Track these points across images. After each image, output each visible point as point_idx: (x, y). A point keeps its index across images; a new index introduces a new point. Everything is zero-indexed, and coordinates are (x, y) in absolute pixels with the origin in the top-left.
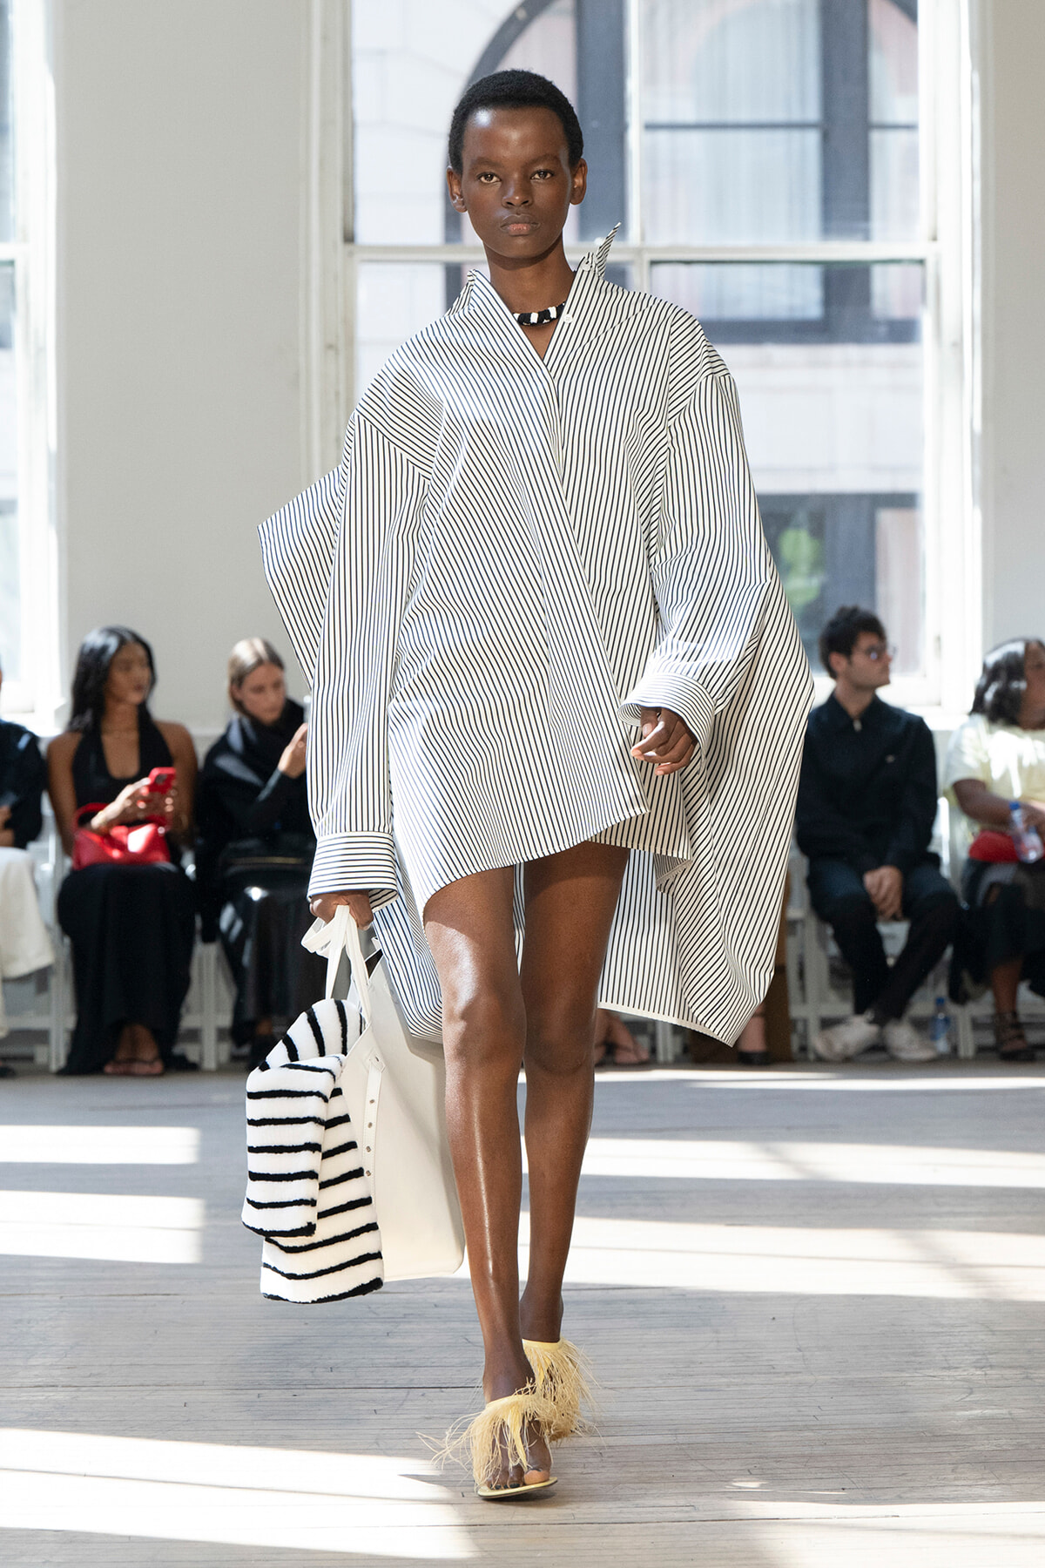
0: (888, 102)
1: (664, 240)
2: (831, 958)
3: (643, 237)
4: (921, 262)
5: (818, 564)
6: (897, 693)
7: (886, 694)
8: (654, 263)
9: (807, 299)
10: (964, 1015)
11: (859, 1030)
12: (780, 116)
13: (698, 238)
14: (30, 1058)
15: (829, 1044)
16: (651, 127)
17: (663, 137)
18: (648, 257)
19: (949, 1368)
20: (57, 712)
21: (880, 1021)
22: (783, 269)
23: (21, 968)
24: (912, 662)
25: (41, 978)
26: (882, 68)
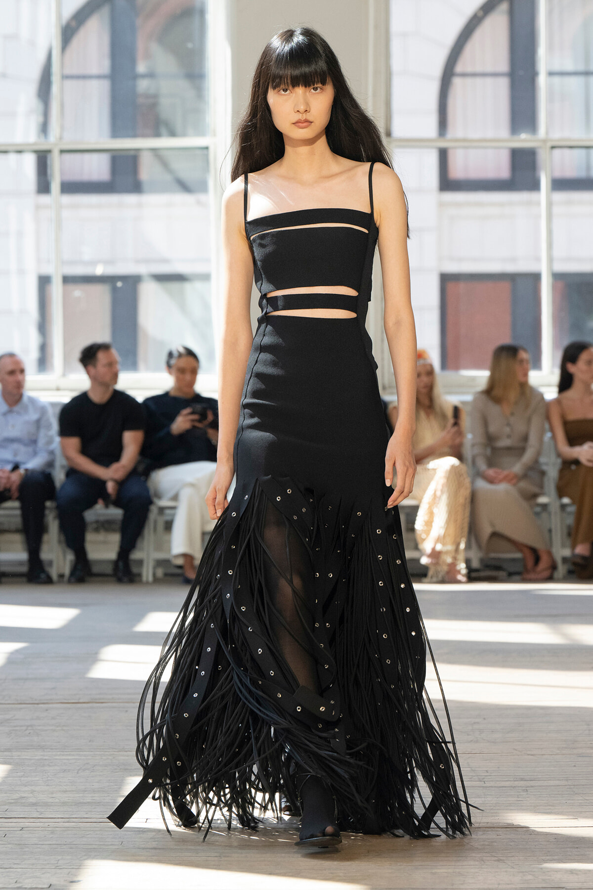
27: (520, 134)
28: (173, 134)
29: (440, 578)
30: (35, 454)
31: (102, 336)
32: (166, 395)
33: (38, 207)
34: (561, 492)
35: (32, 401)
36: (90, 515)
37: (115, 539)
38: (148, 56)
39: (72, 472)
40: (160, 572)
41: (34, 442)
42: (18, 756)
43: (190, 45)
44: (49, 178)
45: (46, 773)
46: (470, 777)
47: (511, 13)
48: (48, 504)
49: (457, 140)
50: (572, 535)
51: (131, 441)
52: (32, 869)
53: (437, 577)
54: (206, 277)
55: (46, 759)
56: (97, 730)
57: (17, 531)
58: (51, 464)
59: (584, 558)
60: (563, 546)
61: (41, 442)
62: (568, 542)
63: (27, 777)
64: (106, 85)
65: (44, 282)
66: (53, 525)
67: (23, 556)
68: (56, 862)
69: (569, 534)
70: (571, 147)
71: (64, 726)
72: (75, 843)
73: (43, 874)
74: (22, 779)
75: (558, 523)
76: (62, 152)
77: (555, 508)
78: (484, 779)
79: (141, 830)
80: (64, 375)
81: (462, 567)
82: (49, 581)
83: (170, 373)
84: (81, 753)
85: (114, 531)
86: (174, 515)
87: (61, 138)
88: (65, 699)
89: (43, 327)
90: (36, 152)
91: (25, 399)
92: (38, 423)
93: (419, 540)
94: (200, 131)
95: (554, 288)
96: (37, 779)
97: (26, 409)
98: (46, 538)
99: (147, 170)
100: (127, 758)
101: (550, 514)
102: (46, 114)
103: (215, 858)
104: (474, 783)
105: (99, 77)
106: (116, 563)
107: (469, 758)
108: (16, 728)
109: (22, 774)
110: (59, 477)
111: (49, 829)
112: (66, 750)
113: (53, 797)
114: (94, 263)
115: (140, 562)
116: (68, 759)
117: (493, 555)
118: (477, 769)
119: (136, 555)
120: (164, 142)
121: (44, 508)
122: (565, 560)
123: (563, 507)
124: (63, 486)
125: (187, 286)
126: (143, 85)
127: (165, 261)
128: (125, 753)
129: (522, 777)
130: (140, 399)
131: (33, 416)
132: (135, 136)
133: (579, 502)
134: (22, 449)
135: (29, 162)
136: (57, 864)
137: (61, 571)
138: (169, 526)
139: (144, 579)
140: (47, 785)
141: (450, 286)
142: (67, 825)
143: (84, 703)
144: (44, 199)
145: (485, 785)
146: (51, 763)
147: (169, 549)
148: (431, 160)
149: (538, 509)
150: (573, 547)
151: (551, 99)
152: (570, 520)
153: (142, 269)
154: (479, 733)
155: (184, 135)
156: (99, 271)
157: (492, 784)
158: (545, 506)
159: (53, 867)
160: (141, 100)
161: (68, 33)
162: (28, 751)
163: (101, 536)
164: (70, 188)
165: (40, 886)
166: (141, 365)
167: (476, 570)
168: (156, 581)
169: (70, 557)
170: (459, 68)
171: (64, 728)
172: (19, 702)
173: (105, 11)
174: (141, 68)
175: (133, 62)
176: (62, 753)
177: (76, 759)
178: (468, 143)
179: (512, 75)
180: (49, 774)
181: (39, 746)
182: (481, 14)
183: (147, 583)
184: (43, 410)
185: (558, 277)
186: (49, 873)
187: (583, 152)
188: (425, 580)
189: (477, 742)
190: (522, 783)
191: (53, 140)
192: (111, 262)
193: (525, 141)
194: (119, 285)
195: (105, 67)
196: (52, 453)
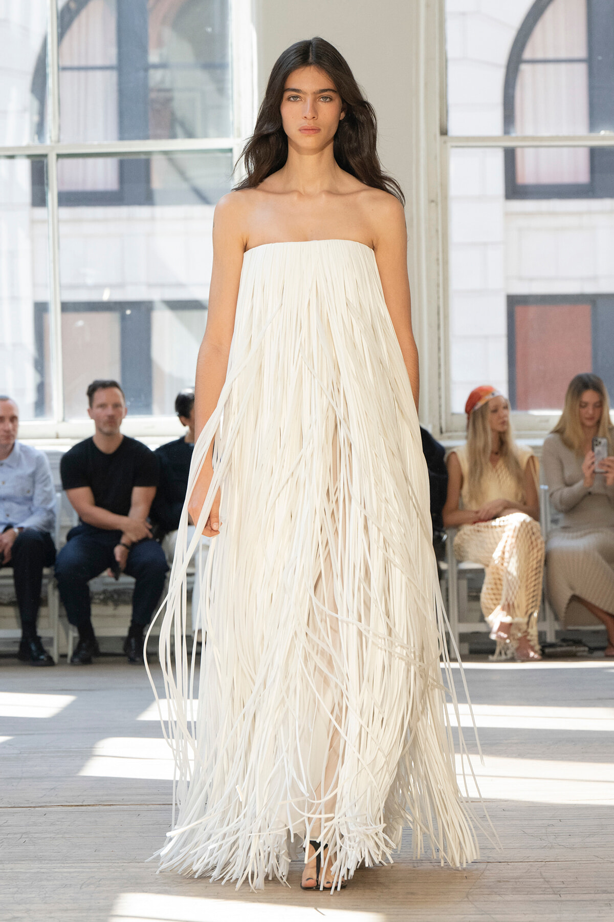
27: (599, 132)
28: (190, 135)
29: (509, 656)
30: (31, 513)
31: (110, 373)
32: (180, 443)
33: (33, 222)
35: (25, 450)
36: (97, 585)
37: (127, 611)
38: (160, 44)
42: (11, 869)
43: (209, 30)
44: (46, 188)
45: (43, 888)
46: (544, 889)
48: (46, 571)
49: (525, 138)
51: (141, 497)
53: (506, 654)
55: (43, 873)
56: (104, 837)
57: (10, 604)
58: (50, 524)
61: (38, 500)
63: (22, 894)
64: (113, 76)
65: (41, 309)
67: (17, 633)
71: (65, 833)
74: (16, 896)
76: (59, 156)
78: (558, 891)
81: (535, 641)
82: (50, 663)
84: (85, 865)
85: (125, 603)
87: (59, 141)
88: (67, 802)
89: (40, 364)
90: (29, 156)
91: (17, 448)
93: (484, 611)
94: (223, 131)
96: (33, 896)
97: (19, 461)
98: (43, 611)
99: (161, 176)
100: (138, 870)
102: (42, 112)
104: (548, 896)
105: (105, 68)
106: (127, 641)
107: (541, 867)
108: (8, 836)
109: (16, 889)
110: (60, 539)
112: (67, 862)
114: (99, 287)
116: (70, 873)
117: (570, 628)
118: (551, 880)
120: (180, 144)
121: (40, 576)
124: (63, 549)
126: (156, 77)
127: (180, 285)
128: (137, 864)
129: (604, 889)
130: (153, 448)
131: (28, 470)
132: (147, 137)
134: (15, 507)
135: (23, 168)
137: (63, 651)
140: (45, 903)
141: (519, 310)
143: (89, 805)
144: (40, 212)
145: (560, 899)
146: (50, 876)
148: (497, 161)
153: (155, 295)
154: (554, 837)
155: (206, 136)
156: (106, 296)
157: (569, 897)
160: (153, 95)
161: (66, 18)
162: (23, 862)
163: (109, 610)
164: (69, 199)
166: (155, 407)
167: (552, 645)
169: (74, 633)
170: (527, 54)
171: (67, 836)
172: (13, 805)
174: (154, 57)
175: (145, 51)
176: (63, 865)
177: (79, 872)
178: (539, 142)
179: (590, 61)
180: (47, 889)
181: (36, 857)
184: (39, 462)
188: (491, 657)
189: (552, 847)
190: (604, 896)
191: (49, 145)
192: (121, 286)
193: (603, 138)
194: (128, 312)
195: (111, 56)
196: (51, 511)
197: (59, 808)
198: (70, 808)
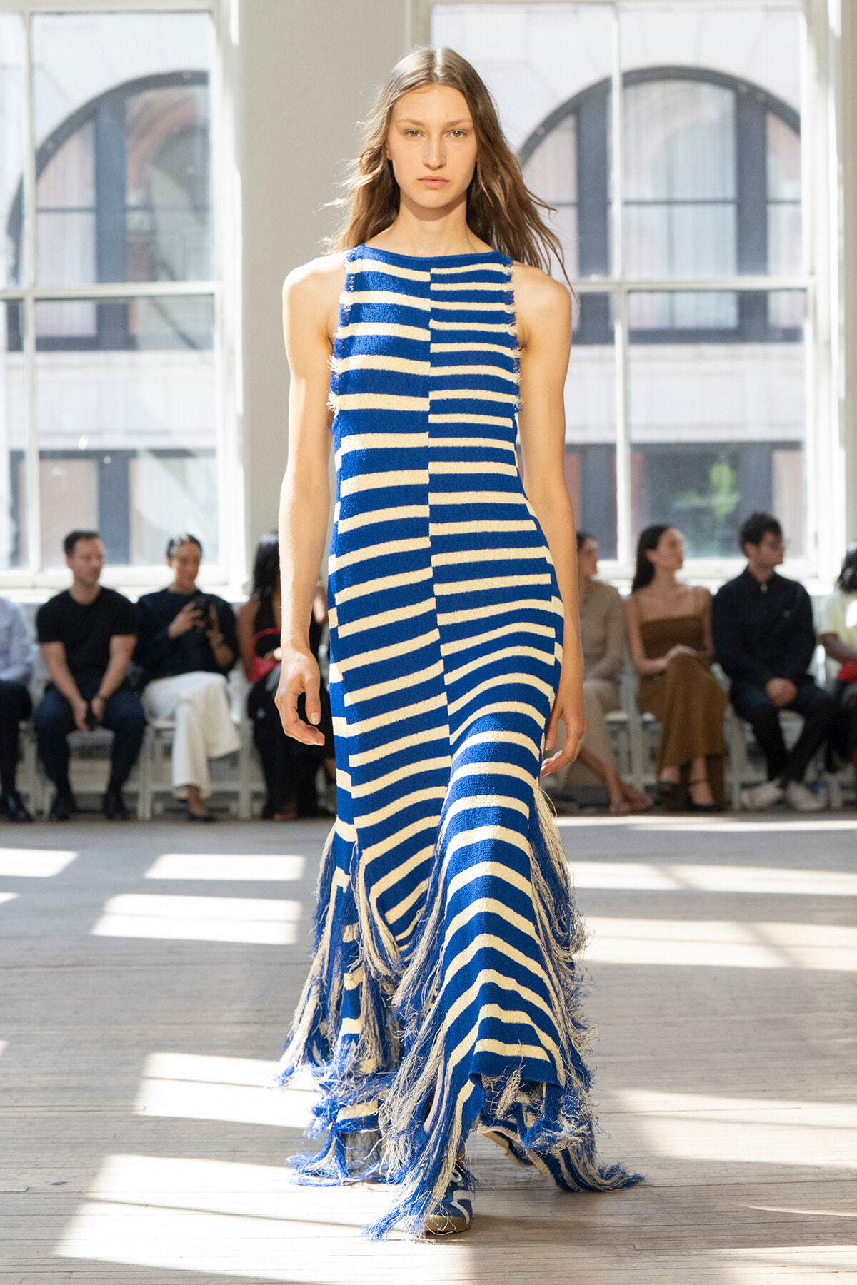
0: (780, 186)
1: (634, 277)
2: (748, 745)
3: (623, 273)
4: (804, 290)
5: (735, 487)
6: (788, 569)
7: (782, 570)
8: (630, 292)
9: (728, 315)
10: (834, 780)
11: (769, 792)
12: (709, 195)
13: (657, 274)
14: (226, 810)
15: (752, 799)
16: (627, 203)
17: (633, 210)
18: (626, 287)
19: (831, 1011)
20: (244, 586)
21: (783, 786)
22: (711, 296)
23: (220, 751)
24: (799, 551)
25: (232, 758)
26: (776, 164)
27: (590, 275)
28: (172, 277)
30: (8, 665)
31: (88, 523)
32: (164, 593)
33: (9, 368)
34: (642, 706)
36: (74, 739)
38: (141, 183)
39: (51, 687)
40: (159, 808)
41: (6, 653)
43: (190, 171)
44: (21, 332)
47: (579, 131)
48: (23, 725)
50: (657, 758)
51: (121, 648)
52: (6, 1168)
54: (211, 453)
56: (84, 999)
58: (27, 677)
59: (672, 785)
60: (646, 771)
61: (15, 653)
62: (653, 767)
64: (88, 220)
65: (16, 458)
66: (29, 750)
68: (35, 1160)
69: (653, 757)
70: (652, 291)
71: (44, 994)
72: (56, 1136)
73: (19, 1174)
75: (639, 744)
76: (37, 300)
77: (635, 726)
79: (138, 1119)
80: (42, 570)
83: (170, 565)
84: (65, 1027)
85: (102, 757)
86: (172, 739)
87: (35, 284)
88: (45, 962)
89: (16, 511)
90: (5, 300)
92: (9, 630)
94: (204, 275)
95: (632, 461)
98: (21, 767)
99: (143, 322)
101: (629, 734)
102: (17, 254)
103: (230, 1153)
105: (81, 210)
106: (105, 798)
110: (36, 692)
111: (27, 1120)
112: (46, 1024)
113: (31, 1081)
114: (77, 435)
115: (135, 796)
116: (49, 1035)
119: (130, 787)
120: (162, 288)
121: (16, 731)
122: (648, 788)
123: (645, 725)
124: (42, 705)
125: (189, 463)
126: (135, 220)
127: (166, 433)
130: (134, 599)
132: (124, 280)
133: (666, 718)
136: (36, 1162)
137: (40, 806)
138: (168, 751)
139: (140, 815)
140: (24, 1067)
142: (48, 1114)
143: (66, 966)
144: (16, 358)
147: (170, 780)
149: (615, 728)
150: (659, 772)
151: (626, 234)
152: (656, 742)
153: (137, 443)
155: (183, 278)
156: (83, 444)
158: (623, 725)
159: (32, 1166)
160: (131, 238)
161: (43, 157)
163: (87, 765)
164: (47, 344)
165: (16, 1190)
166: (135, 557)
168: (155, 818)
169: (51, 789)
171: (45, 997)
173: (88, 129)
174: (133, 198)
175: (122, 190)
176: (42, 1027)
177: (58, 1035)
179: (580, 205)
182: (542, 131)
183: (144, 821)
184: (14, 614)
185: (638, 449)
186: (26, 1173)
187: (665, 297)
191: (26, 286)
192: (98, 433)
193: (596, 283)
194: (107, 460)
195: (89, 198)
196: (30, 665)
197: (38, 970)
198: (49, 970)
